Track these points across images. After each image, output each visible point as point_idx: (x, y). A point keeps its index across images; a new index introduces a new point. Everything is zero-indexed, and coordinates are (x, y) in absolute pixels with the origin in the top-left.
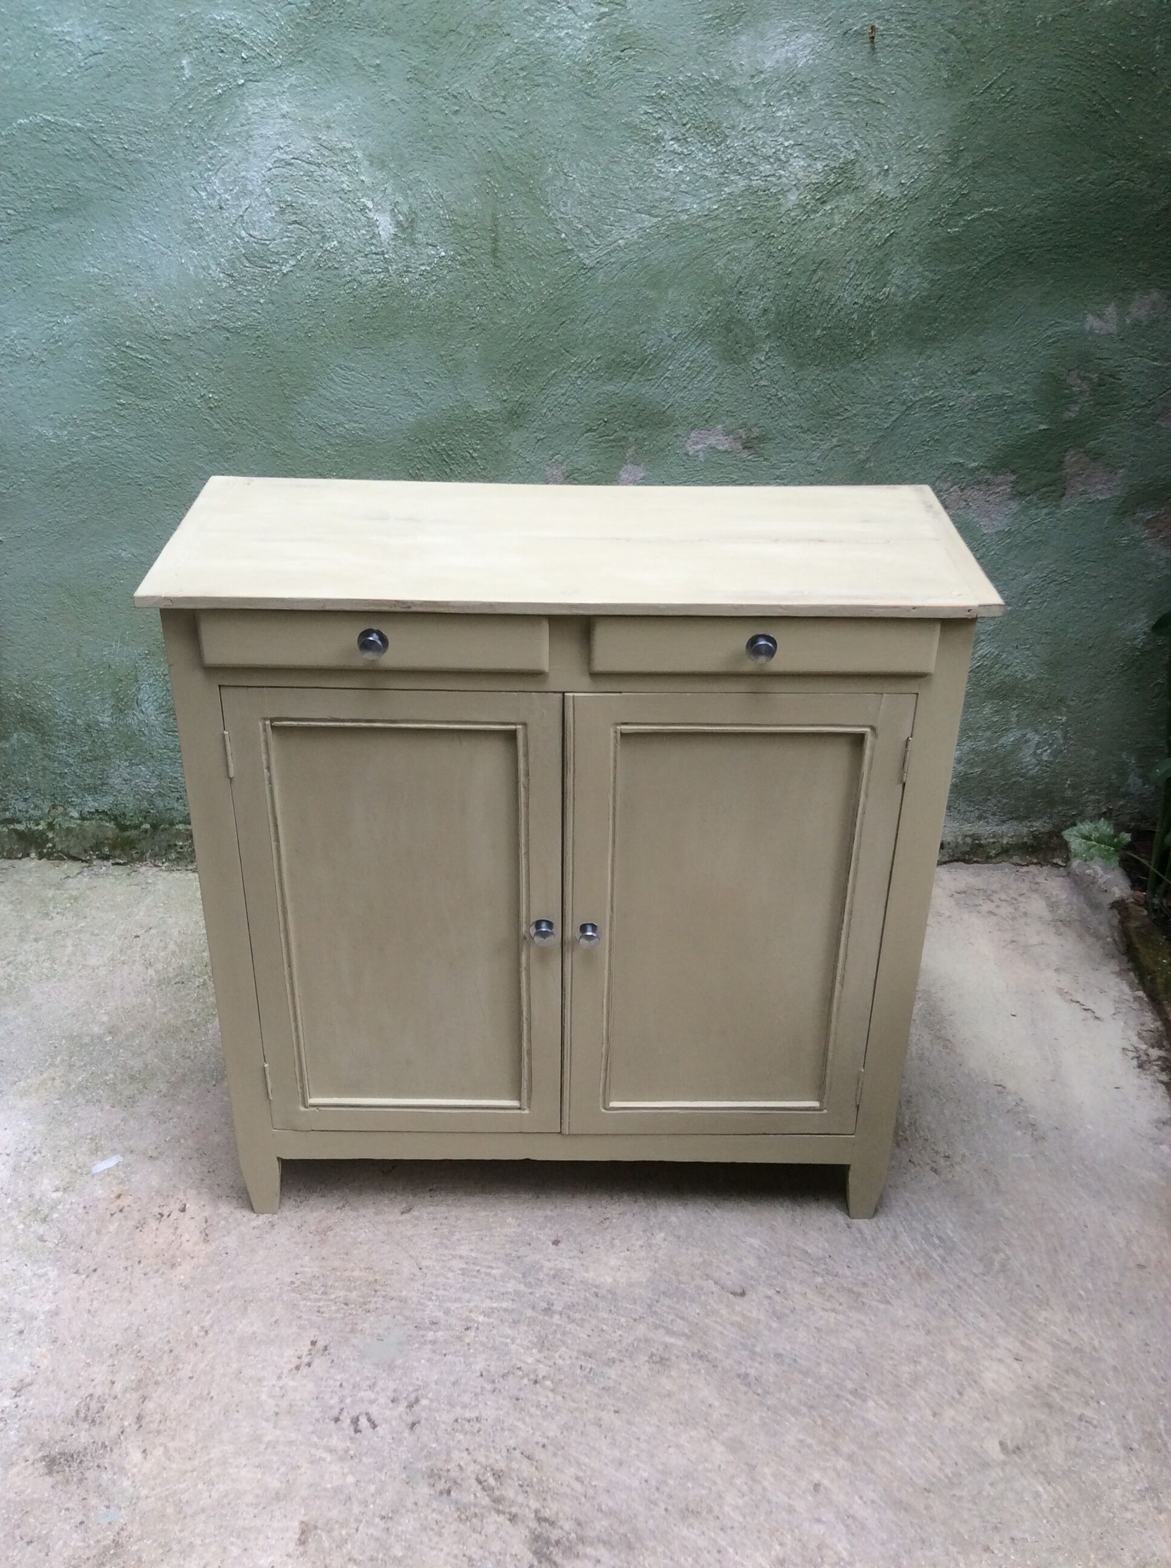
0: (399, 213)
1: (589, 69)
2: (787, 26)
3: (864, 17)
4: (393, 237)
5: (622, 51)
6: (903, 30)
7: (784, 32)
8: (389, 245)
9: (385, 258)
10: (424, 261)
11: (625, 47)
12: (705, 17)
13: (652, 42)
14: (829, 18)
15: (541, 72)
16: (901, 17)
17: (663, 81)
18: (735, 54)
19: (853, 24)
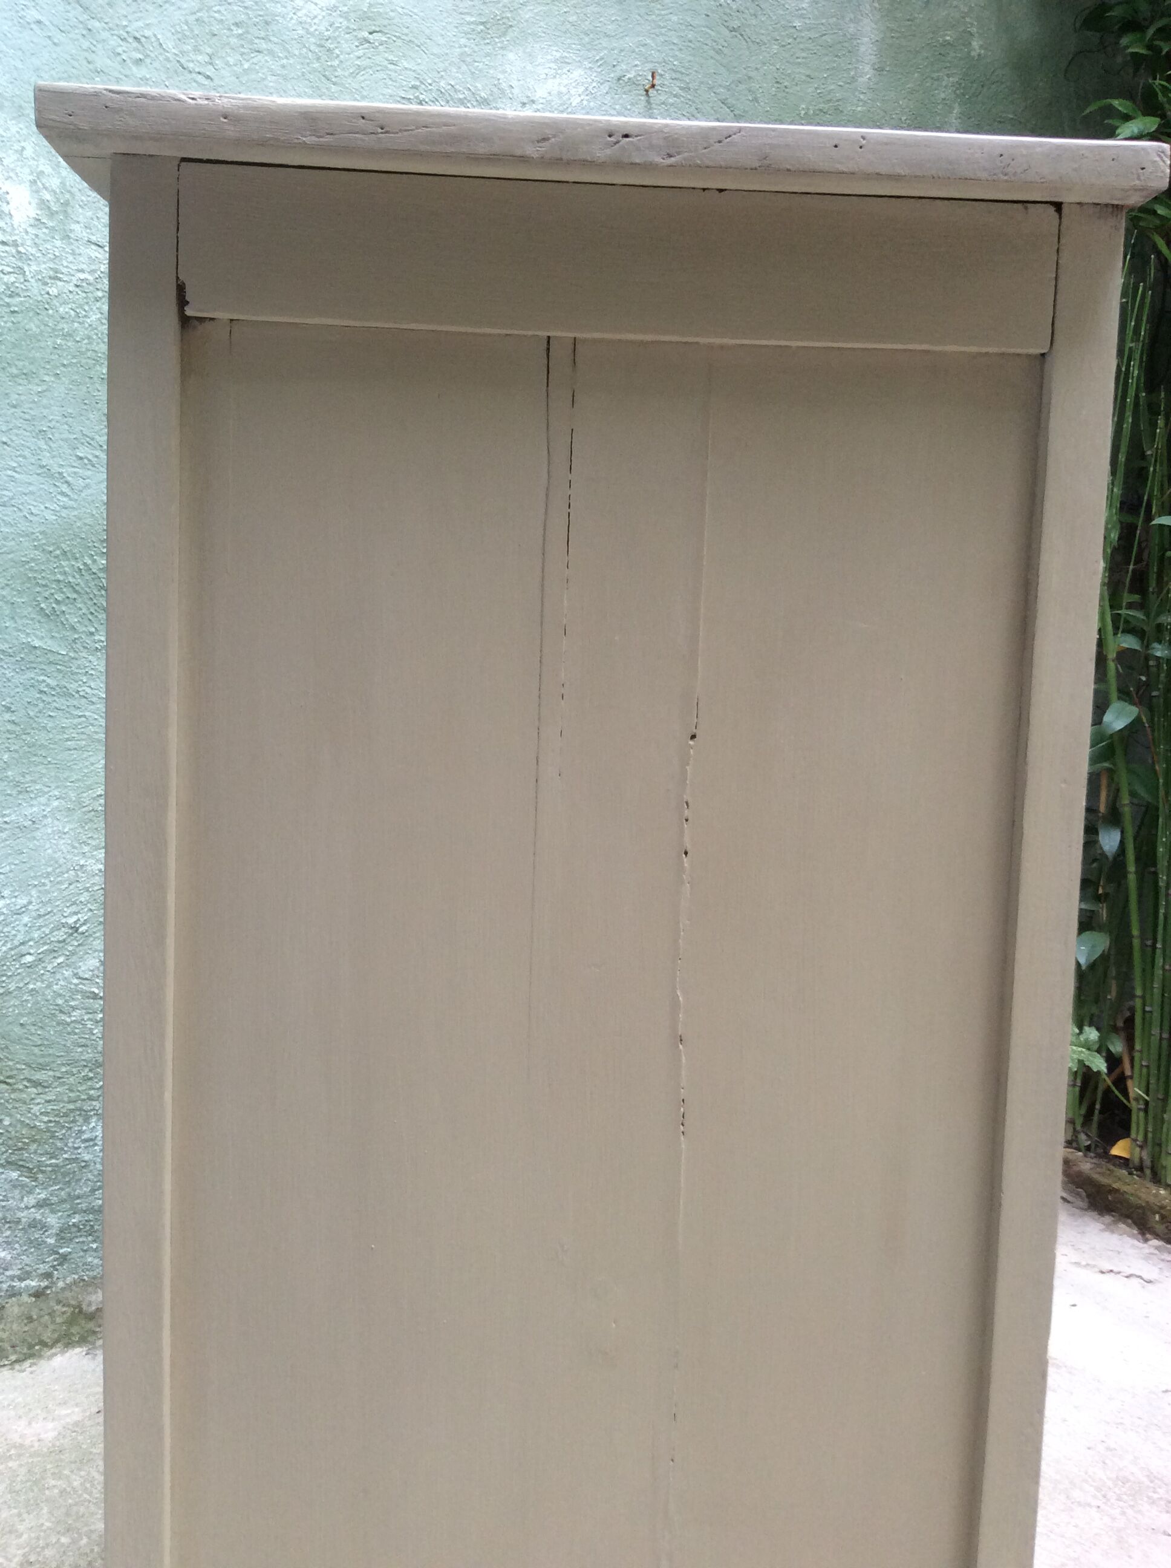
0: (46, 188)
1: (328, 44)
2: (558, 55)
3: (636, 66)
4: (32, 222)
5: (371, 33)
6: (677, 89)
7: (556, 61)
8: (27, 232)
9: (19, 252)
10: (84, 267)
11: (374, 28)
12: (468, 18)
13: (406, 31)
14: (602, 59)
15: (263, 34)
16: (674, 75)
17: (422, 83)
18: (504, 72)
19: (628, 72)
